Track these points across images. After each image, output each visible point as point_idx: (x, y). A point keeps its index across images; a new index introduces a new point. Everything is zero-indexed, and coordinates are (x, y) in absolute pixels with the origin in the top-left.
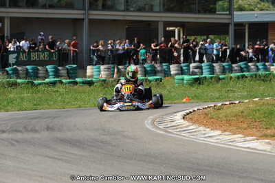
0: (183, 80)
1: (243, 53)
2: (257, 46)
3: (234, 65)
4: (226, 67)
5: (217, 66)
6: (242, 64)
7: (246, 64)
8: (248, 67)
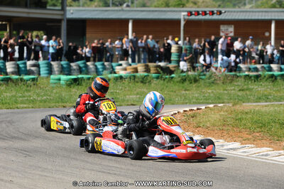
0: (60, 80)
2: (94, 45)
3: (72, 64)
4: (65, 66)
5: (55, 64)
6: (80, 63)
7: (85, 63)
8: (86, 66)
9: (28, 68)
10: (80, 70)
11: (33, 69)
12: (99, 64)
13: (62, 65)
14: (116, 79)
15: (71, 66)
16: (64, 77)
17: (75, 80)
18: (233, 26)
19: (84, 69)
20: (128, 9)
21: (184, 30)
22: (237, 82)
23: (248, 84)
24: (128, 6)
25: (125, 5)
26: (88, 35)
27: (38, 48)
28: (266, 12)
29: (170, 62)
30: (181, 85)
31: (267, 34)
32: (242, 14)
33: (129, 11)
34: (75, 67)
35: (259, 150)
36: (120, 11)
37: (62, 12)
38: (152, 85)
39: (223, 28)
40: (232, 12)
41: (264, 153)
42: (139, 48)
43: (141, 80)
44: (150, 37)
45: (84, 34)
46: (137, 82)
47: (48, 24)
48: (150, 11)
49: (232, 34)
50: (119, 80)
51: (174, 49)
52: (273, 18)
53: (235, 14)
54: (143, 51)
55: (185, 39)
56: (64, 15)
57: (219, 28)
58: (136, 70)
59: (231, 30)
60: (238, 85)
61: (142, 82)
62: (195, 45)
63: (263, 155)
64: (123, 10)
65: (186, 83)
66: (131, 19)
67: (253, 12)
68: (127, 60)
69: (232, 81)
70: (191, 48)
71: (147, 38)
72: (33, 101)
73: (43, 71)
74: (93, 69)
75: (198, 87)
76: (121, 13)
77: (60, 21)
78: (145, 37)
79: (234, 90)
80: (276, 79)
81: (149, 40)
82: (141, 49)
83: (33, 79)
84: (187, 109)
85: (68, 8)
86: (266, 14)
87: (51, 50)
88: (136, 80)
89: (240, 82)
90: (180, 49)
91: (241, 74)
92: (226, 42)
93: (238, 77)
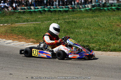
23: (20, 15)
60: (16, 16)
69: (13, 14)
79: (14, 18)
80: (32, 13)
91: (17, 11)
93: (16, 12)
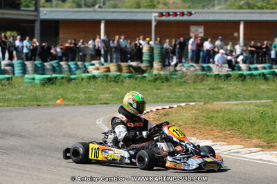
0: (34, 79)
1: (52, 51)
2: (67, 45)
3: (46, 64)
4: (39, 65)
5: (29, 64)
6: (54, 63)
7: (58, 63)
8: (60, 66)
9: (3, 68)
10: (54, 70)
11: (8, 68)
12: (72, 64)
13: (36, 65)
14: (89, 78)
15: (44, 66)
16: (38, 77)
17: (49, 79)
18: (203, 27)
19: (57, 68)
20: (100, 10)
21: (155, 30)
22: (207, 81)
23: (218, 83)
24: (100, 7)
25: (97, 6)
26: (61, 36)
27: (12, 49)
28: (235, 13)
29: (142, 61)
30: (153, 84)
31: (236, 35)
32: (211, 15)
33: (101, 12)
34: (48, 67)
35: (230, 147)
36: (92, 11)
37: (36, 13)
38: (125, 84)
39: (193, 28)
40: (201, 13)
41: (235, 151)
42: (111, 48)
43: (113, 79)
44: (122, 37)
45: (57, 34)
46: (110, 82)
47: (22, 25)
48: (122, 12)
49: (202, 35)
50: (92, 79)
51: (145, 49)
52: (242, 19)
53: (205, 15)
54: (115, 51)
55: (156, 39)
56: (38, 15)
57: (189, 28)
58: (108, 70)
59: (200, 31)
60: (209, 84)
61: (114, 81)
62: (166, 45)
63: (234, 153)
64: (95, 11)
65: (158, 82)
66: (103, 20)
67: (222, 13)
68: (100, 59)
69: (202, 80)
70: (162, 48)
71: (120, 38)
72: (8, 100)
73: (18, 70)
74: (66, 69)
75: (170, 86)
76: (94, 13)
77: (33, 22)
78: (117, 37)
79: (204, 89)
80: (245, 78)
81: (121, 40)
82: (113, 50)
83: (8, 79)
84: (160, 108)
85: (41, 9)
86: (235, 15)
87: (25, 50)
88: (109, 79)
89: (211, 81)
90: (151, 50)
91: (211, 74)
92: (196, 42)
93: (208, 76)
